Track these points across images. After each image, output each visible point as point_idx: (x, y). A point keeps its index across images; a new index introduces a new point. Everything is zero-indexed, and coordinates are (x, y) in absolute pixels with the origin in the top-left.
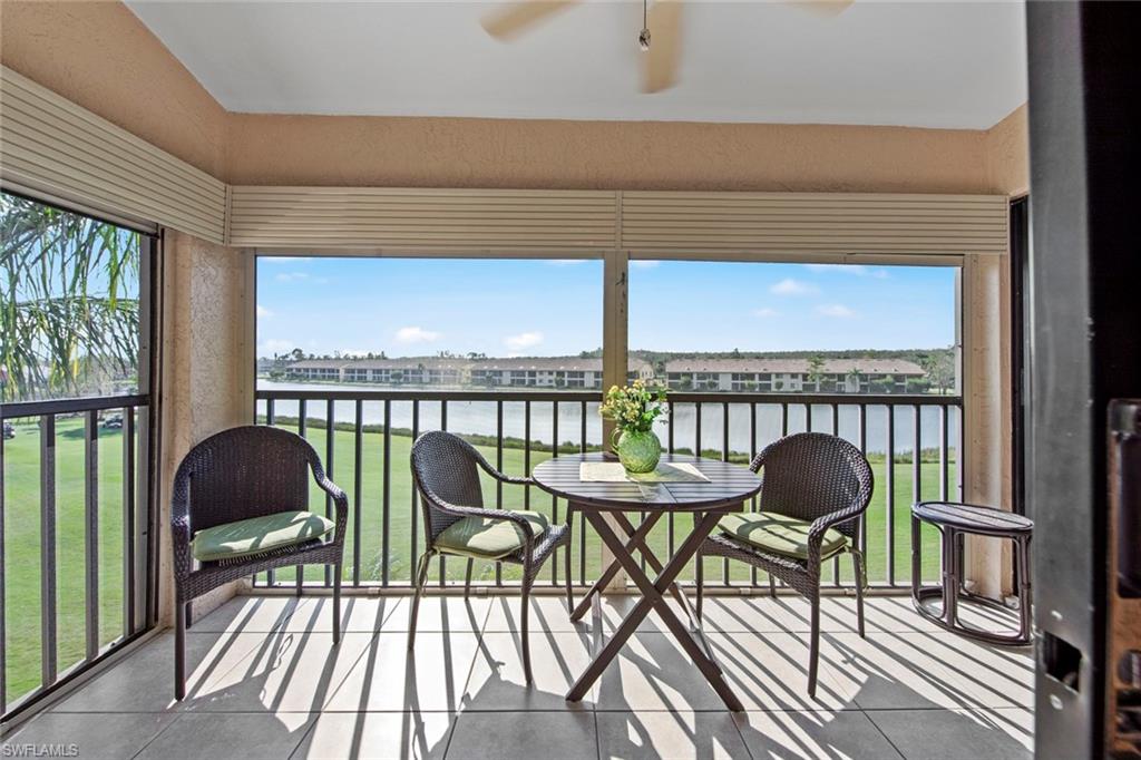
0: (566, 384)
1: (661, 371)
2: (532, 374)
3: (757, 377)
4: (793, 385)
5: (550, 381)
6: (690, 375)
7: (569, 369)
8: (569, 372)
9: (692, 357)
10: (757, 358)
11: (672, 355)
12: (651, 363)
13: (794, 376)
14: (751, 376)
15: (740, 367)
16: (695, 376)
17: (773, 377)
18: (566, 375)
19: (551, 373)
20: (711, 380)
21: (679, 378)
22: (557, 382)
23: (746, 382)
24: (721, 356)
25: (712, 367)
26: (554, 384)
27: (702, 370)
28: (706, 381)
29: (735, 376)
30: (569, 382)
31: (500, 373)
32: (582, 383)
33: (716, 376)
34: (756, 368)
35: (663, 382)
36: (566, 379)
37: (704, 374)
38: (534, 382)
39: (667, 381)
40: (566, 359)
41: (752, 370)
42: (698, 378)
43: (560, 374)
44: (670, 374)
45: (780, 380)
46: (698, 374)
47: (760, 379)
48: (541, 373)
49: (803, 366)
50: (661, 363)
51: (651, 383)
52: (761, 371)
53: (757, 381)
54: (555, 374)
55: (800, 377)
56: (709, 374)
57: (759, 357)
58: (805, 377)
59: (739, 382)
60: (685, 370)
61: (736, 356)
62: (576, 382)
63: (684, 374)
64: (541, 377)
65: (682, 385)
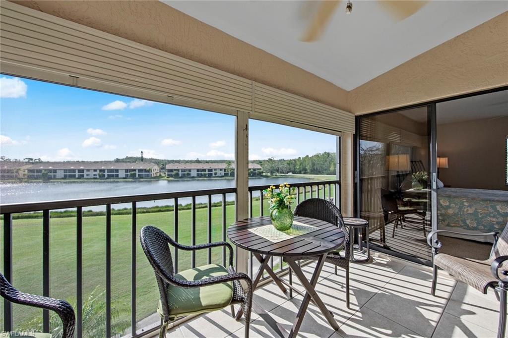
0: (106, 176)
1: (163, 168)
2: (80, 171)
3: (207, 170)
4: (220, 174)
5: (94, 175)
6: (178, 170)
7: (108, 168)
8: (108, 170)
9: (179, 162)
10: (206, 162)
11: (168, 161)
12: (158, 165)
13: (221, 170)
14: (204, 170)
15: (200, 167)
16: (180, 171)
17: (213, 170)
18: (106, 171)
19: (95, 170)
20: (188, 172)
21: (173, 172)
22: (100, 176)
23: (203, 173)
24: (191, 162)
25: (188, 166)
26: (98, 177)
27: (183, 168)
28: (186, 173)
29: (198, 170)
30: (108, 175)
31: (55, 171)
32: (117, 176)
33: (190, 170)
34: (207, 167)
35: (164, 174)
36: (106, 173)
37: (184, 170)
38: (83, 176)
39: (167, 173)
40: (106, 163)
41: (205, 168)
42: (182, 172)
43: (103, 171)
44: (168, 170)
45: (216, 171)
46: (182, 169)
47: (208, 171)
48: (88, 170)
49: (224, 166)
50: (163, 165)
51: (158, 175)
52: (209, 168)
53: (207, 172)
54: (98, 171)
55: (223, 170)
56: (187, 170)
57: (207, 162)
58: (225, 170)
59: (200, 173)
60: (176, 168)
61: (198, 161)
62: (113, 176)
63: (175, 170)
64: (88, 173)
65: (175, 175)
